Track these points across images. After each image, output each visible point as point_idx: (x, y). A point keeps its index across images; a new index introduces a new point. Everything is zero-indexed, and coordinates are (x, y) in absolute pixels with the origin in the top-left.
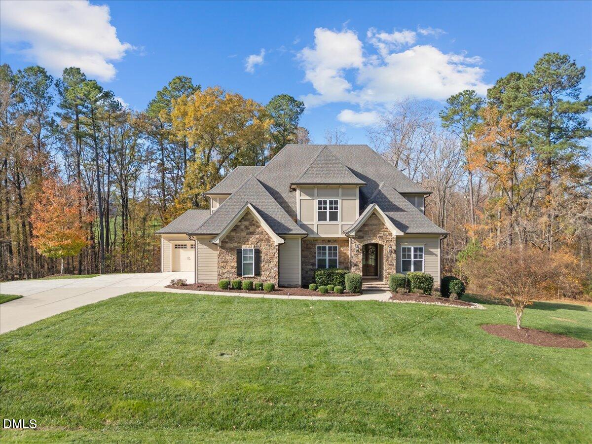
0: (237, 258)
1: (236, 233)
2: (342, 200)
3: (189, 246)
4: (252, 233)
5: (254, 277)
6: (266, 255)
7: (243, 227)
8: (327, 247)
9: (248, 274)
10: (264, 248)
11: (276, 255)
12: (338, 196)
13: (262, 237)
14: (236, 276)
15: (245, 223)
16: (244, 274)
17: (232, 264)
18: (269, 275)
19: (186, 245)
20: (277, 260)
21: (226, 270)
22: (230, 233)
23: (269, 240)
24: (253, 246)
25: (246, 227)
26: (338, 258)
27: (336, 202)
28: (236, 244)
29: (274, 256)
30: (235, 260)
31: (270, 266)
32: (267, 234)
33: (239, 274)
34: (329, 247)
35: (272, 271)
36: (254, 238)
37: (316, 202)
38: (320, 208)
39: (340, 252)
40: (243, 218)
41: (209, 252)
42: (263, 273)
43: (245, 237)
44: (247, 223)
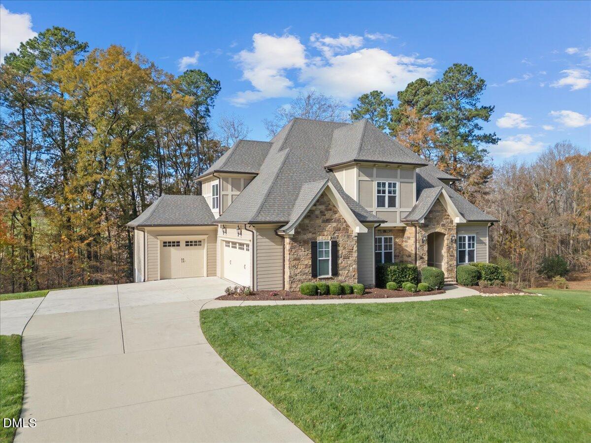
0: (312, 253)
1: (310, 221)
2: (401, 182)
3: (183, 244)
4: (328, 221)
5: (331, 278)
6: (344, 248)
7: (317, 212)
8: (383, 238)
9: (324, 274)
10: (341, 241)
11: (355, 248)
12: (397, 178)
13: (339, 226)
14: (310, 277)
15: (320, 207)
16: (320, 275)
17: (306, 262)
18: (348, 275)
19: (179, 242)
20: (355, 255)
21: (299, 270)
22: (303, 220)
23: (347, 228)
24: (330, 237)
25: (321, 212)
26: (393, 251)
27: (395, 185)
28: (310, 236)
29: (353, 249)
30: (310, 256)
31: (349, 262)
32: (345, 222)
33: (315, 275)
34: (385, 238)
35: (351, 268)
36: (331, 226)
37: (375, 184)
38: (379, 192)
39: (395, 243)
40: (318, 201)
41: (272, 247)
42: (340, 272)
43: (320, 226)
44: (322, 207)
